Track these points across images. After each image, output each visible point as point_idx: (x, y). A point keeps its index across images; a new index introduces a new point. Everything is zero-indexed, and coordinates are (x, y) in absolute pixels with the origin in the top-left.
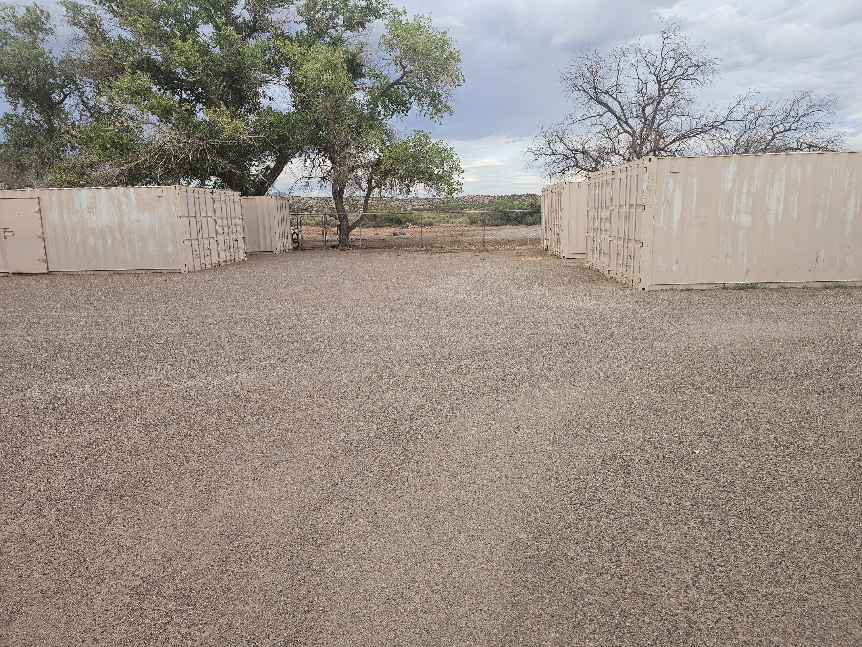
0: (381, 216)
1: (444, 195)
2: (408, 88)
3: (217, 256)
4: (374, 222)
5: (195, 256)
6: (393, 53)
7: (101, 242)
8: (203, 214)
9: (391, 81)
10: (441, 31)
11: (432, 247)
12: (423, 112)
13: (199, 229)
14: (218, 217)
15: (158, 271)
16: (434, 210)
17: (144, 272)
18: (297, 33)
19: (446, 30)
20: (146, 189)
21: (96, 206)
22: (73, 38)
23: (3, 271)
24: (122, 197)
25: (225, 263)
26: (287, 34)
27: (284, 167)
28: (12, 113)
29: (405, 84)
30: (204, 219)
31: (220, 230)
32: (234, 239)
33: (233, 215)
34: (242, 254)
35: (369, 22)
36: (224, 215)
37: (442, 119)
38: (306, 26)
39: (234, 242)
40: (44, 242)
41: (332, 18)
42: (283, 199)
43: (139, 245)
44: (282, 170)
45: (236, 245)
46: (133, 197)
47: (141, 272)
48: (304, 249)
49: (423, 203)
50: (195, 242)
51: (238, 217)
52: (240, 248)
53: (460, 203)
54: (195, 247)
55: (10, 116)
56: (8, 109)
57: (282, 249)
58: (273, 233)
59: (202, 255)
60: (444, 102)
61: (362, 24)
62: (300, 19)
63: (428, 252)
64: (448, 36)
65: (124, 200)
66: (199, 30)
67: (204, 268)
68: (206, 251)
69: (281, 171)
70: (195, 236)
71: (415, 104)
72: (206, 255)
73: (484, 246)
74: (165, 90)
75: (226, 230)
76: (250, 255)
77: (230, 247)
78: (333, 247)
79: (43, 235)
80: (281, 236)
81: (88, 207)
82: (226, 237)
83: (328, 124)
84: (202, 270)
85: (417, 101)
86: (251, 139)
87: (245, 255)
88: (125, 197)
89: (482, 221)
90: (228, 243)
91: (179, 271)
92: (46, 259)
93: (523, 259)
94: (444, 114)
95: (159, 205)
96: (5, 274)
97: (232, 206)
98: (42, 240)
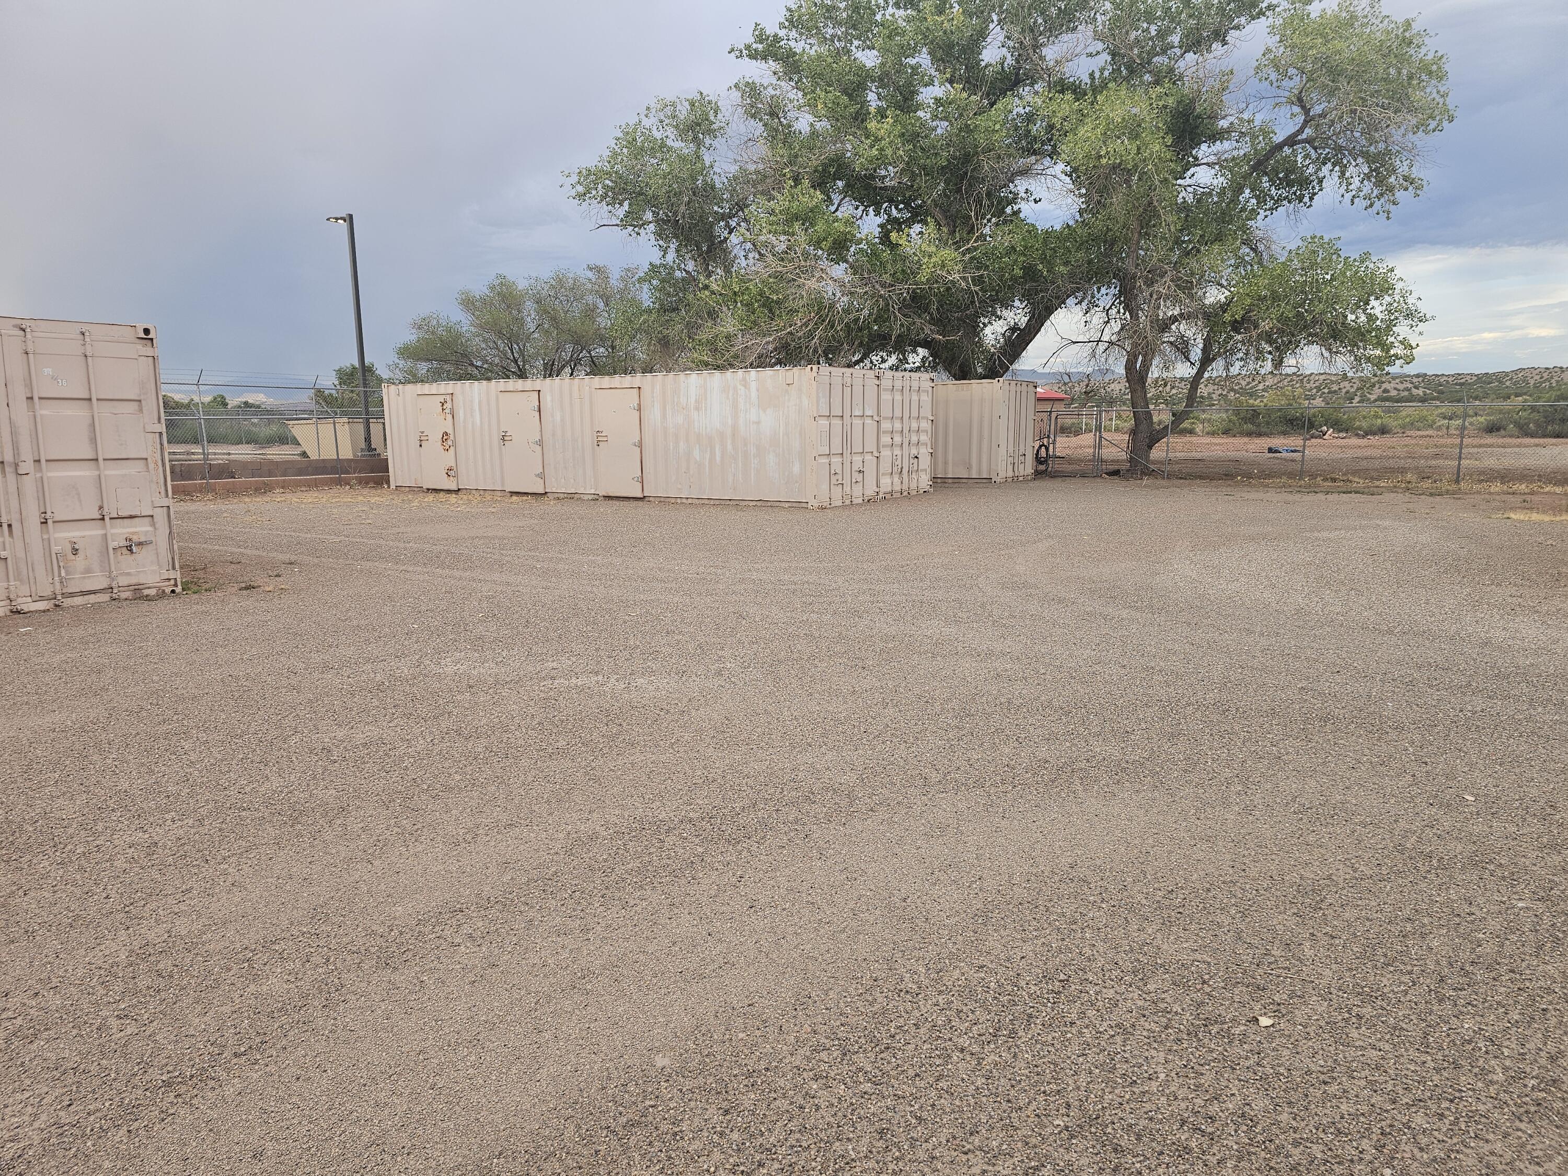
0: (1269, 411)
1: (1368, 370)
2: (1315, 149)
3: (875, 483)
4: (1250, 426)
5: (834, 481)
6: (1286, 83)
7: (708, 456)
8: (857, 412)
9: (1279, 138)
10: (1401, 20)
11: (1325, 480)
12: (1348, 196)
13: (847, 439)
14: (885, 418)
15: (778, 504)
16: (1434, 399)
17: (759, 504)
18: (1092, 75)
19: (1409, 16)
20: (771, 373)
21: (706, 400)
22: (746, 139)
23: (593, 491)
24: (739, 387)
25: (888, 496)
26: (1071, 80)
27: (1042, 325)
28: (658, 262)
29: (1308, 141)
30: (857, 422)
31: (886, 439)
32: (912, 455)
33: (915, 414)
34: (924, 481)
35: (1237, 28)
36: (898, 413)
37: (1392, 208)
38: (1109, 58)
39: (912, 461)
40: (641, 453)
41: (1163, 34)
42: (1024, 384)
43: (756, 462)
44: (1039, 330)
45: (915, 465)
46: (753, 386)
47: (754, 503)
48: (1054, 475)
49: (1410, 386)
50: (836, 460)
51: (923, 418)
52: (922, 470)
53: (1508, 383)
54: (837, 467)
55: (656, 266)
56: (655, 256)
57: (1010, 474)
58: (994, 446)
59: (847, 482)
60: (1403, 169)
61: (1220, 36)
62: (1100, 46)
63: (1313, 489)
64: (1416, 27)
65: (742, 390)
66: (920, 98)
67: (848, 502)
68: (855, 475)
69: (1037, 333)
70: (837, 449)
71: (1331, 182)
72: (854, 480)
73: (1457, 481)
74: (866, 207)
75: (898, 439)
76: (939, 482)
77: (902, 468)
78: (1116, 473)
79: (641, 441)
80: (1011, 450)
81: (696, 401)
82: (897, 451)
83: (1127, 241)
84: (844, 506)
85: (1336, 174)
86: (964, 278)
87: (931, 483)
88: (743, 385)
89: (1517, 424)
90: (899, 462)
91: (804, 505)
92: (642, 477)
93: (1512, 515)
94: (1400, 195)
95: (787, 398)
96: (595, 496)
97: (915, 397)
98: (638, 450)
